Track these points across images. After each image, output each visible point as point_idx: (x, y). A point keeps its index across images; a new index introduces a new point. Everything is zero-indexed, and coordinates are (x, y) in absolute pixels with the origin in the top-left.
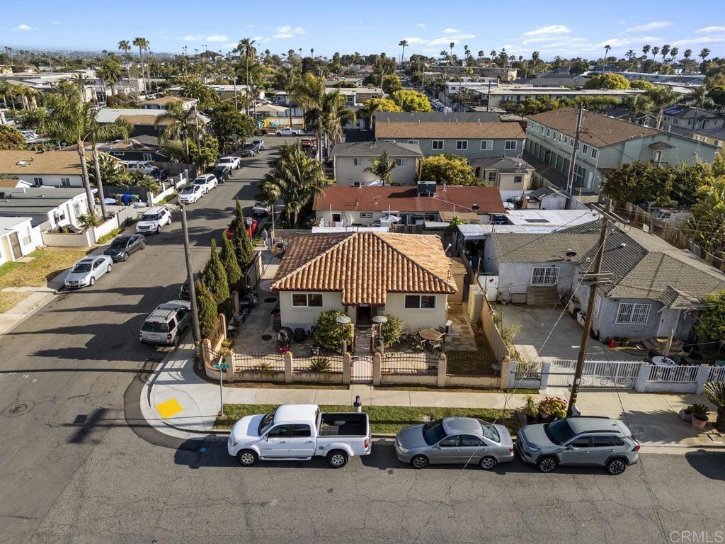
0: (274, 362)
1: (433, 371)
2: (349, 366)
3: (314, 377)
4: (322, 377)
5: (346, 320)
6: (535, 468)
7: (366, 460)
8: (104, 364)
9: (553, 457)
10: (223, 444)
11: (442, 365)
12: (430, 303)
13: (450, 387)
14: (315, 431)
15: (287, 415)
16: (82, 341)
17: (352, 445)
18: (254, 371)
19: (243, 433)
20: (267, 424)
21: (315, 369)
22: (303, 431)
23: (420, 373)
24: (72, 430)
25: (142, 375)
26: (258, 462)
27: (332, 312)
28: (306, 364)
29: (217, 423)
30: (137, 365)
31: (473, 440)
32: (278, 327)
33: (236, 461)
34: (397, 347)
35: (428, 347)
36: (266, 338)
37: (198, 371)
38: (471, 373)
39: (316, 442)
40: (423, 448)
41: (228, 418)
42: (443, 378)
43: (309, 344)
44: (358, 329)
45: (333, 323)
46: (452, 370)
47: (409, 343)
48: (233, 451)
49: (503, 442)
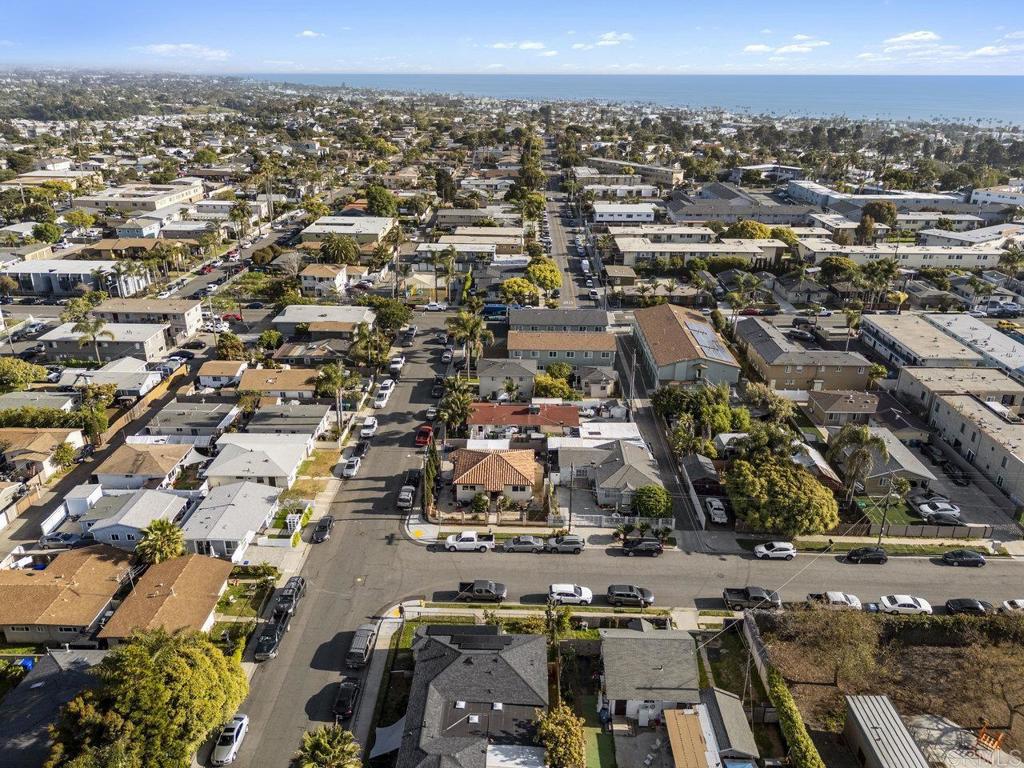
0: (457, 516)
1: (521, 519)
2: (487, 517)
3: (473, 522)
4: (476, 522)
5: (486, 498)
6: (550, 552)
7: (493, 550)
8: (383, 516)
9: (556, 548)
10: (444, 546)
11: (525, 517)
12: (523, 489)
13: (527, 526)
14: (476, 540)
15: (466, 534)
16: (370, 506)
17: (489, 545)
18: (449, 519)
19: (451, 540)
20: (459, 537)
21: (473, 519)
22: (471, 540)
23: (517, 520)
24: (386, 541)
25: (402, 521)
26: (456, 551)
27: (480, 494)
28: (470, 516)
29: (438, 539)
30: (399, 517)
31: (530, 543)
32: (455, 500)
33: (449, 550)
34: (508, 509)
35: (521, 509)
36: (451, 504)
37: (425, 518)
38: (537, 520)
39: (476, 544)
40: (513, 546)
41: (443, 537)
42: (525, 522)
43: (469, 507)
44: (492, 500)
45: (480, 499)
46: (530, 519)
47: (513, 507)
48: (447, 547)
49: (540, 544)
